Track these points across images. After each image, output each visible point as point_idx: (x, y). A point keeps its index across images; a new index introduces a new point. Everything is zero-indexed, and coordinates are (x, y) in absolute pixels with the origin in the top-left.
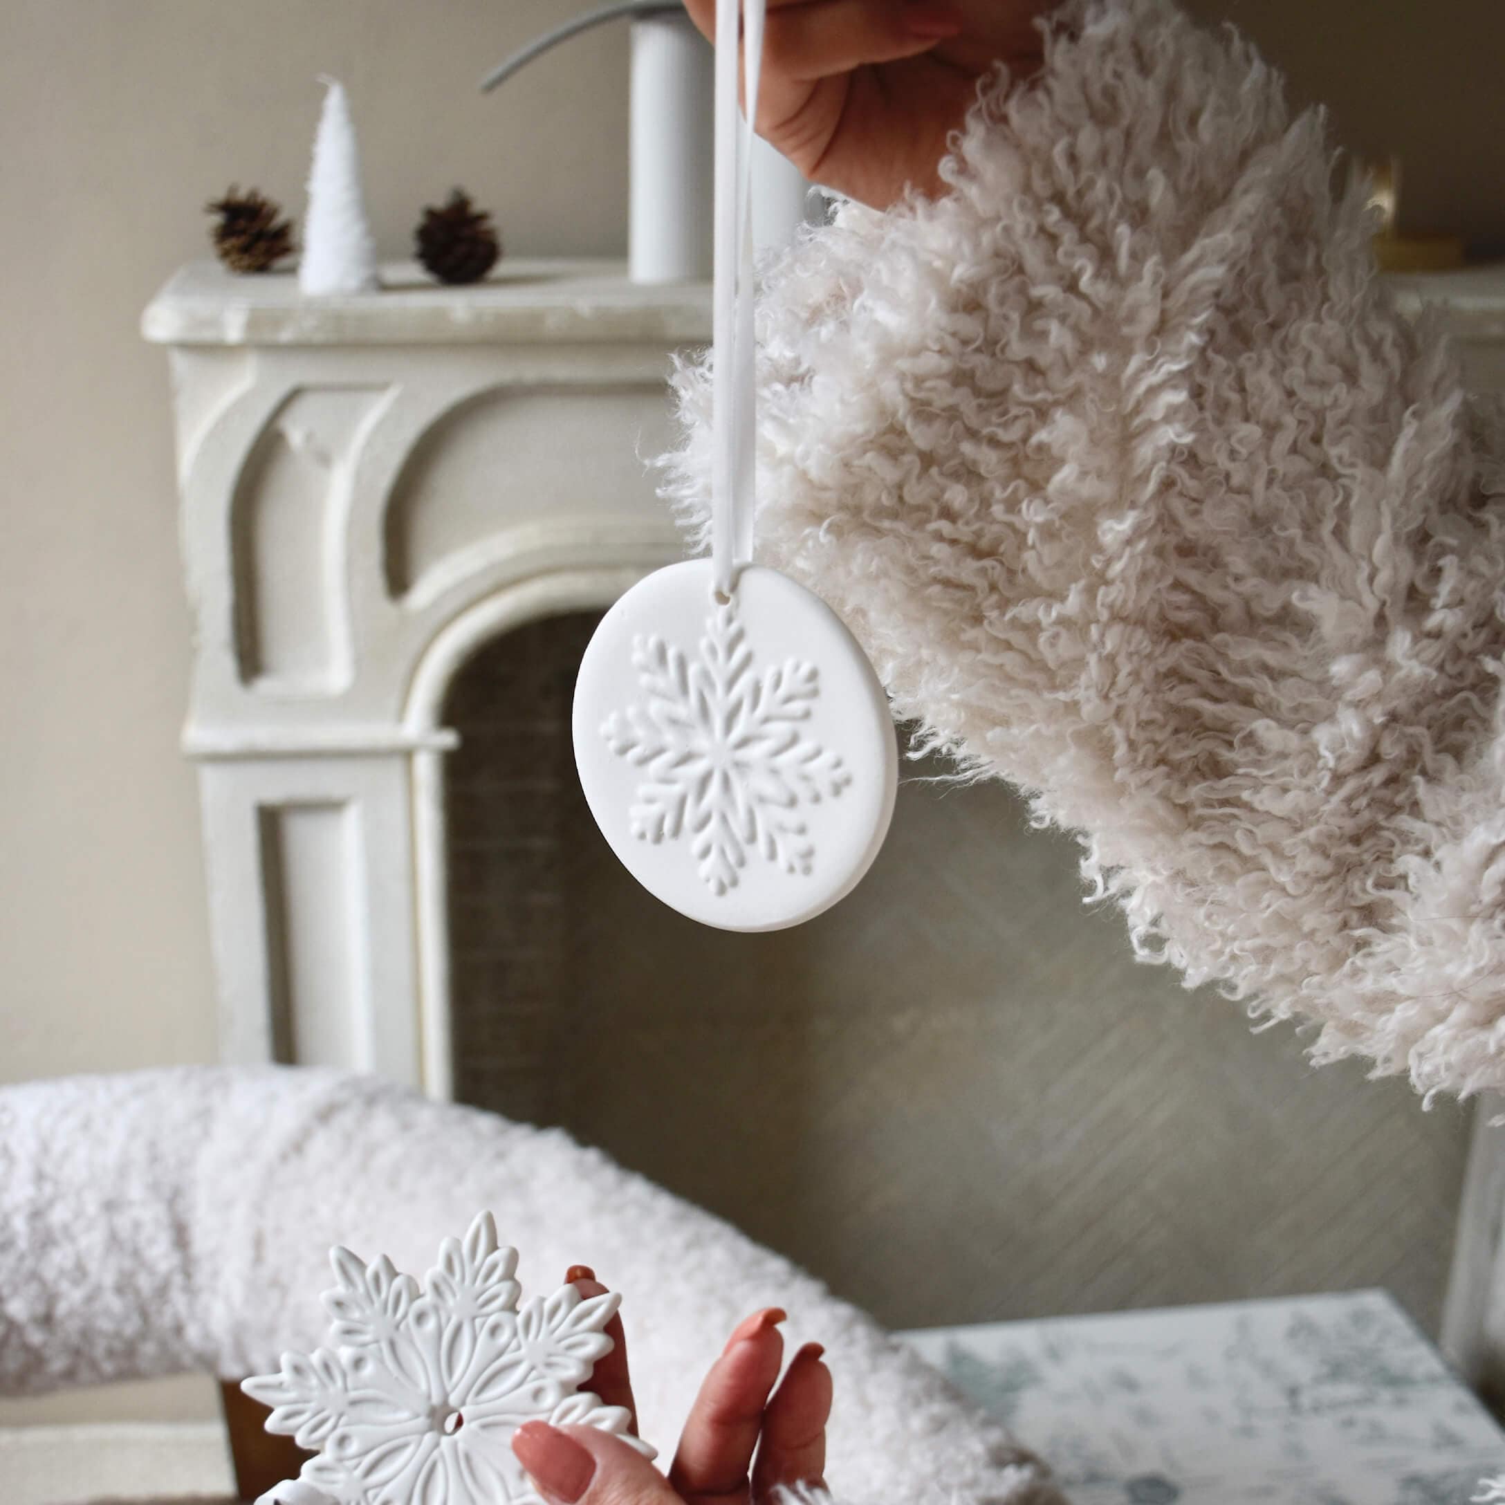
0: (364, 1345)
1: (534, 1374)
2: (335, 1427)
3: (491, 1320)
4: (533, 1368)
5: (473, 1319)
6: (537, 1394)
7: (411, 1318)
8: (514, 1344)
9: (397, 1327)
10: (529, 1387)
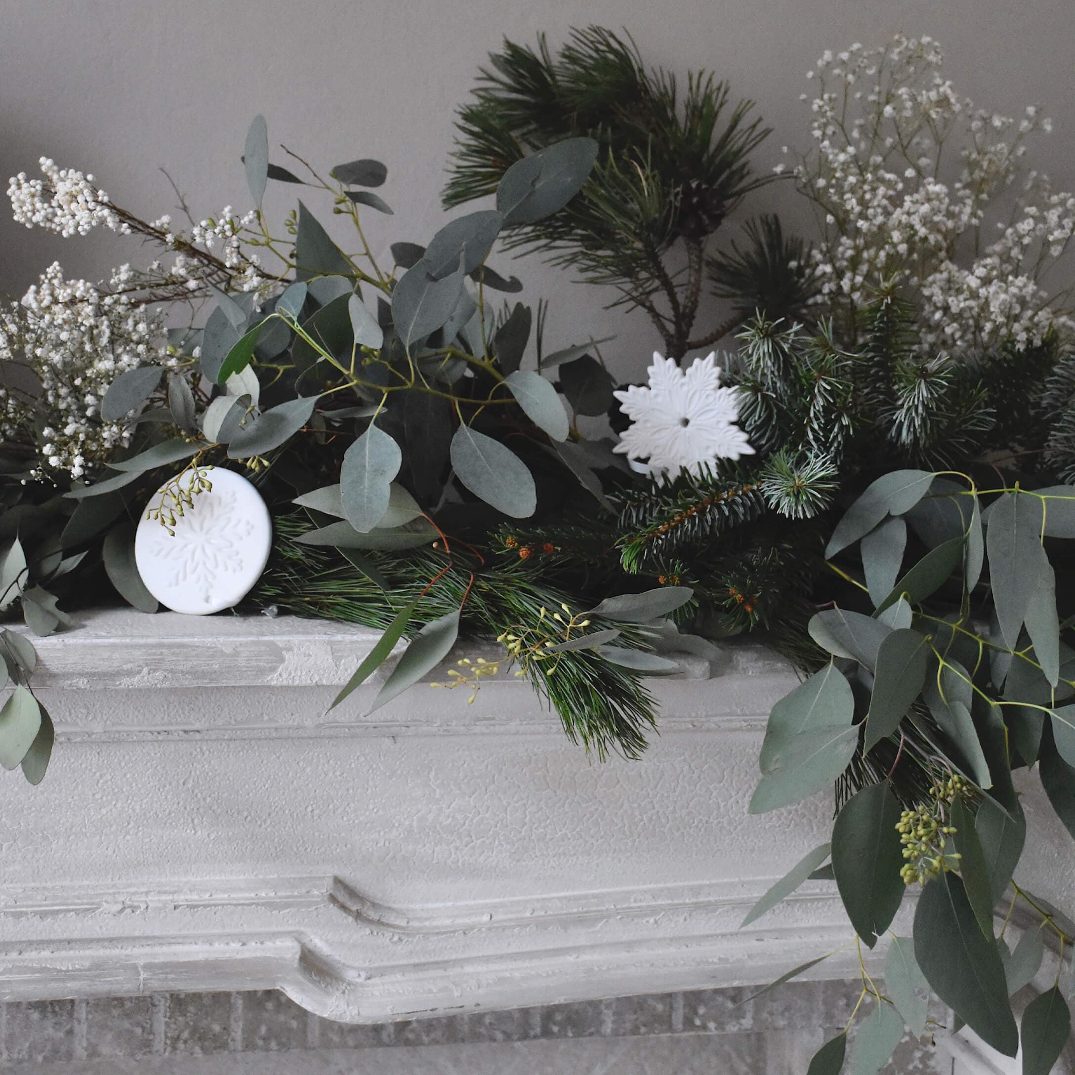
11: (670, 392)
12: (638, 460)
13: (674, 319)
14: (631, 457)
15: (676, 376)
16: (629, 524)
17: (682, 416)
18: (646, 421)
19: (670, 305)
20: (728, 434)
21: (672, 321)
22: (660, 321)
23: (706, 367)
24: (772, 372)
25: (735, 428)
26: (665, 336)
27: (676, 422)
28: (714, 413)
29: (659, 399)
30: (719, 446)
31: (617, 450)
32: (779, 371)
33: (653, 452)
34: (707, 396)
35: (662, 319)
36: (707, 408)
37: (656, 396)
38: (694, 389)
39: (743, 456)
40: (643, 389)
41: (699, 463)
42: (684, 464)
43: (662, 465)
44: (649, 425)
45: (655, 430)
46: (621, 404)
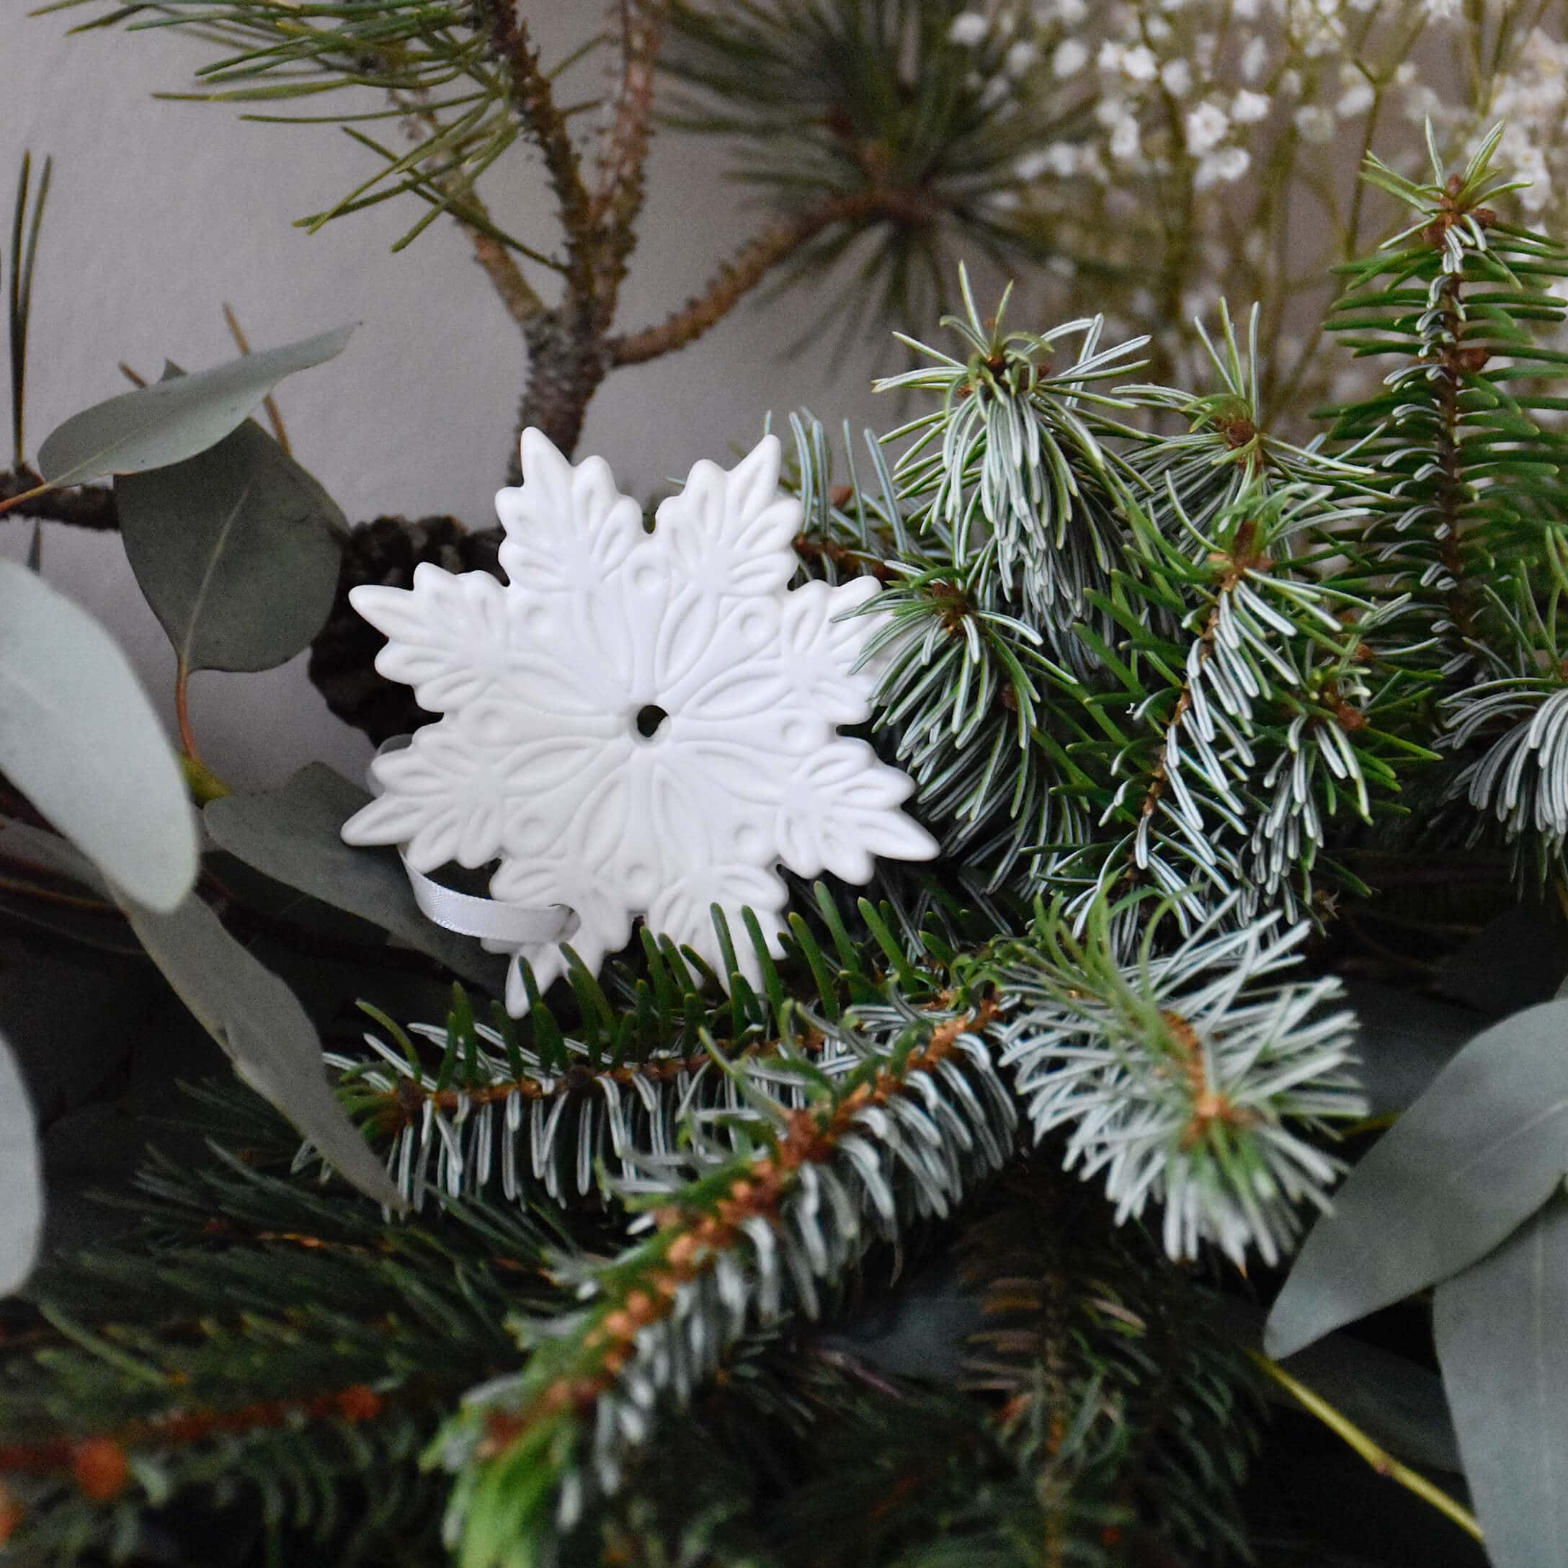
0: (548, 590)
1: (789, 699)
2: (478, 695)
3: (747, 605)
4: (789, 691)
5: (721, 595)
6: (787, 726)
7: (626, 570)
8: (770, 649)
9: (603, 577)
10: (775, 716)
11: (590, 598)
12: (450, 875)
13: (564, 258)
14: (419, 860)
15: (615, 533)
16: (430, 1200)
17: (641, 698)
18: (487, 715)
19: (553, 203)
20: (822, 776)
21: (557, 266)
22: (505, 259)
23: (742, 500)
24: (1023, 536)
25: (858, 750)
26: (523, 318)
27: (611, 720)
28: (769, 689)
29: (544, 628)
30: (789, 823)
31: (360, 829)
32: (1051, 533)
33: (511, 845)
34: (746, 618)
35: (516, 256)
36: (748, 667)
37: (532, 612)
38: (691, 588)
39: (883, 865)
40: (477, 581)
41: (717, 912)
42: (641, 891)
43: (544, 899)
44: (496, 731)
45: (521, 751)
46: (380, 640)
